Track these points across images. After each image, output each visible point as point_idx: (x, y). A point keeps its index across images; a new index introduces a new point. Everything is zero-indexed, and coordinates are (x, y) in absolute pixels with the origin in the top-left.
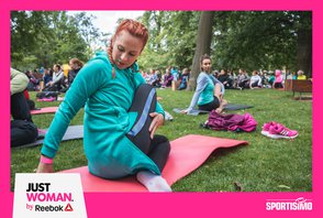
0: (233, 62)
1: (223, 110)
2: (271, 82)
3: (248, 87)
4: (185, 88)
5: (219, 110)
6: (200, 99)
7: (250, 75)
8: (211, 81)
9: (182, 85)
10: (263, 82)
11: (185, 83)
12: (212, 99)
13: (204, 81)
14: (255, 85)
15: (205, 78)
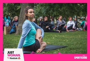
0: (53, 11)
1: (43, 50)
2: (82, 26)
3: (65, 30)
4: (14, 32)
5: (40, 50)
6: (25, 41)
7: (67, 21)
8: (33, 28)
9: (12, 30)
10: (76, 26)
11: (15, 29)
12: (34, 42)
13: (28, 27)
14: (71, 28)
15: (29, 24)
